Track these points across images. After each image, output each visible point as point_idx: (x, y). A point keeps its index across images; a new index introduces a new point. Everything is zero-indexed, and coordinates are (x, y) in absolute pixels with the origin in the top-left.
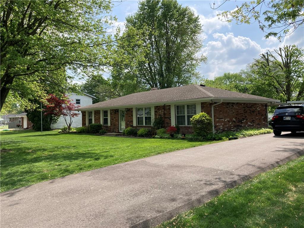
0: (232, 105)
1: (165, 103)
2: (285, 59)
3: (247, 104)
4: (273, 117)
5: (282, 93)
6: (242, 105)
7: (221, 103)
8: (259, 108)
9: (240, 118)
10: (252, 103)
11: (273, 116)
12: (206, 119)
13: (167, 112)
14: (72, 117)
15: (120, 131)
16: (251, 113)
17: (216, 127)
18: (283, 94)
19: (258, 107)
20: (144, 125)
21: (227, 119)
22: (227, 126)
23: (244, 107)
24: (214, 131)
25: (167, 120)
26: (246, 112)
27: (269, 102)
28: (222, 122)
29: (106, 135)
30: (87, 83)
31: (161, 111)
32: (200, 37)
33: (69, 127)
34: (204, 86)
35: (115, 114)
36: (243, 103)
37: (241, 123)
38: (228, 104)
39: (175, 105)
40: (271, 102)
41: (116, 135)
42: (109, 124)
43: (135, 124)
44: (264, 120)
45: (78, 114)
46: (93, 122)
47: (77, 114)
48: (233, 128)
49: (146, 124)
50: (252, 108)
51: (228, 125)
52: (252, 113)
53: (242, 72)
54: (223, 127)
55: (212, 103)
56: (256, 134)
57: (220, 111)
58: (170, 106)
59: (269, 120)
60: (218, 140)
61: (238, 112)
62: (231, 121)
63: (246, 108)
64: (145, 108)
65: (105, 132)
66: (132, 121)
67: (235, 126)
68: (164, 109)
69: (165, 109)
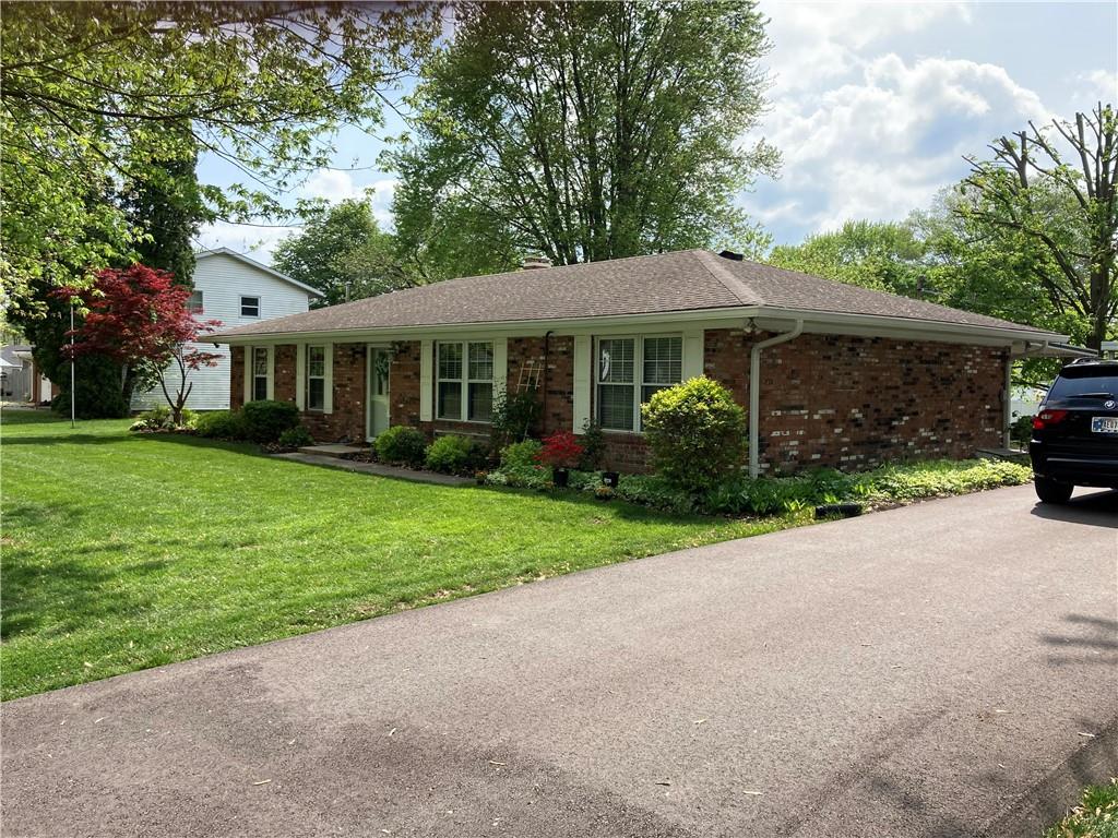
0: (851, 349)
1: (550, 326)
2: (1097, 161)
3: (921, 345)
4: (1041, 413)
5: (1073, 304)
6: (899, 348)
7: (797, 332)
8: (971, 368)
9: (883, 409)
10: (945, 344)
11: (1042, 408)
12: (713, 411)
13: (558, 367)
14: (190, 366)
15: (370, 440)
16: (935, 387)
17: (768, 445)
18: (1077, 308)
19: (967, 359)
20: (464, 417)
21: (820, 412)
22: (823, 441)
23: (906, 358)
24: (756, 467)
25: (557, 403)
26: (914, 382)
27: (1016, 342)
28: (800, 422)
29: (306, 452)
30: (308, 235)
31: (532, 362)
32: (754, 69)
33: (177, 410)
34: (739, 257)
35: (352, 363)
36: (900, 342)
37: (886, 428)
38: (832, 340)
39: (592, 337)
40: (1028, 344)
41: (344, 457)
42: (328, 406)
43: (426, 413)
44: (991, 420)
45: (217, 356)
46: (270, 396)
47: (212, 357)
48: (847, 454)
49: (471, 415)
50: (942, 363)
51: (828, 437)
52: (940, 388)
53: (914, 220)
54: (804, 447)
55: (753, 332)
56: (949, 486)
57: (793, 371)
58: (571, 339)
59: (1013, 420)
60: (763, 515)
61: (875, 379)
62: (844, 421)
63: (916, 366)
64: (470, 344)
65: (305, 439)
66: (416, 401)
67: (856, 444)
68: (547, 353)
69: (551, 353)
